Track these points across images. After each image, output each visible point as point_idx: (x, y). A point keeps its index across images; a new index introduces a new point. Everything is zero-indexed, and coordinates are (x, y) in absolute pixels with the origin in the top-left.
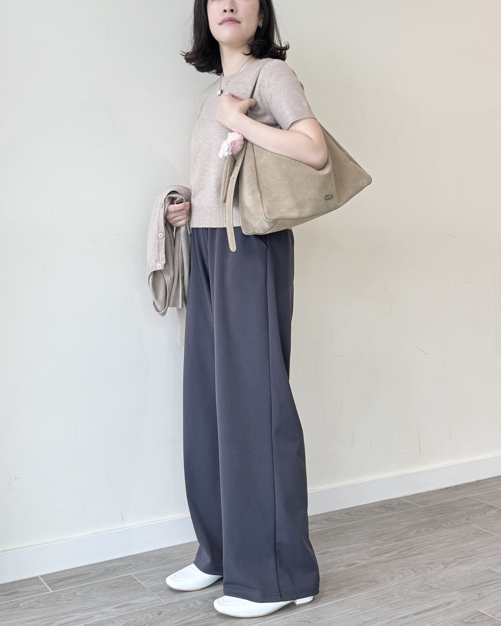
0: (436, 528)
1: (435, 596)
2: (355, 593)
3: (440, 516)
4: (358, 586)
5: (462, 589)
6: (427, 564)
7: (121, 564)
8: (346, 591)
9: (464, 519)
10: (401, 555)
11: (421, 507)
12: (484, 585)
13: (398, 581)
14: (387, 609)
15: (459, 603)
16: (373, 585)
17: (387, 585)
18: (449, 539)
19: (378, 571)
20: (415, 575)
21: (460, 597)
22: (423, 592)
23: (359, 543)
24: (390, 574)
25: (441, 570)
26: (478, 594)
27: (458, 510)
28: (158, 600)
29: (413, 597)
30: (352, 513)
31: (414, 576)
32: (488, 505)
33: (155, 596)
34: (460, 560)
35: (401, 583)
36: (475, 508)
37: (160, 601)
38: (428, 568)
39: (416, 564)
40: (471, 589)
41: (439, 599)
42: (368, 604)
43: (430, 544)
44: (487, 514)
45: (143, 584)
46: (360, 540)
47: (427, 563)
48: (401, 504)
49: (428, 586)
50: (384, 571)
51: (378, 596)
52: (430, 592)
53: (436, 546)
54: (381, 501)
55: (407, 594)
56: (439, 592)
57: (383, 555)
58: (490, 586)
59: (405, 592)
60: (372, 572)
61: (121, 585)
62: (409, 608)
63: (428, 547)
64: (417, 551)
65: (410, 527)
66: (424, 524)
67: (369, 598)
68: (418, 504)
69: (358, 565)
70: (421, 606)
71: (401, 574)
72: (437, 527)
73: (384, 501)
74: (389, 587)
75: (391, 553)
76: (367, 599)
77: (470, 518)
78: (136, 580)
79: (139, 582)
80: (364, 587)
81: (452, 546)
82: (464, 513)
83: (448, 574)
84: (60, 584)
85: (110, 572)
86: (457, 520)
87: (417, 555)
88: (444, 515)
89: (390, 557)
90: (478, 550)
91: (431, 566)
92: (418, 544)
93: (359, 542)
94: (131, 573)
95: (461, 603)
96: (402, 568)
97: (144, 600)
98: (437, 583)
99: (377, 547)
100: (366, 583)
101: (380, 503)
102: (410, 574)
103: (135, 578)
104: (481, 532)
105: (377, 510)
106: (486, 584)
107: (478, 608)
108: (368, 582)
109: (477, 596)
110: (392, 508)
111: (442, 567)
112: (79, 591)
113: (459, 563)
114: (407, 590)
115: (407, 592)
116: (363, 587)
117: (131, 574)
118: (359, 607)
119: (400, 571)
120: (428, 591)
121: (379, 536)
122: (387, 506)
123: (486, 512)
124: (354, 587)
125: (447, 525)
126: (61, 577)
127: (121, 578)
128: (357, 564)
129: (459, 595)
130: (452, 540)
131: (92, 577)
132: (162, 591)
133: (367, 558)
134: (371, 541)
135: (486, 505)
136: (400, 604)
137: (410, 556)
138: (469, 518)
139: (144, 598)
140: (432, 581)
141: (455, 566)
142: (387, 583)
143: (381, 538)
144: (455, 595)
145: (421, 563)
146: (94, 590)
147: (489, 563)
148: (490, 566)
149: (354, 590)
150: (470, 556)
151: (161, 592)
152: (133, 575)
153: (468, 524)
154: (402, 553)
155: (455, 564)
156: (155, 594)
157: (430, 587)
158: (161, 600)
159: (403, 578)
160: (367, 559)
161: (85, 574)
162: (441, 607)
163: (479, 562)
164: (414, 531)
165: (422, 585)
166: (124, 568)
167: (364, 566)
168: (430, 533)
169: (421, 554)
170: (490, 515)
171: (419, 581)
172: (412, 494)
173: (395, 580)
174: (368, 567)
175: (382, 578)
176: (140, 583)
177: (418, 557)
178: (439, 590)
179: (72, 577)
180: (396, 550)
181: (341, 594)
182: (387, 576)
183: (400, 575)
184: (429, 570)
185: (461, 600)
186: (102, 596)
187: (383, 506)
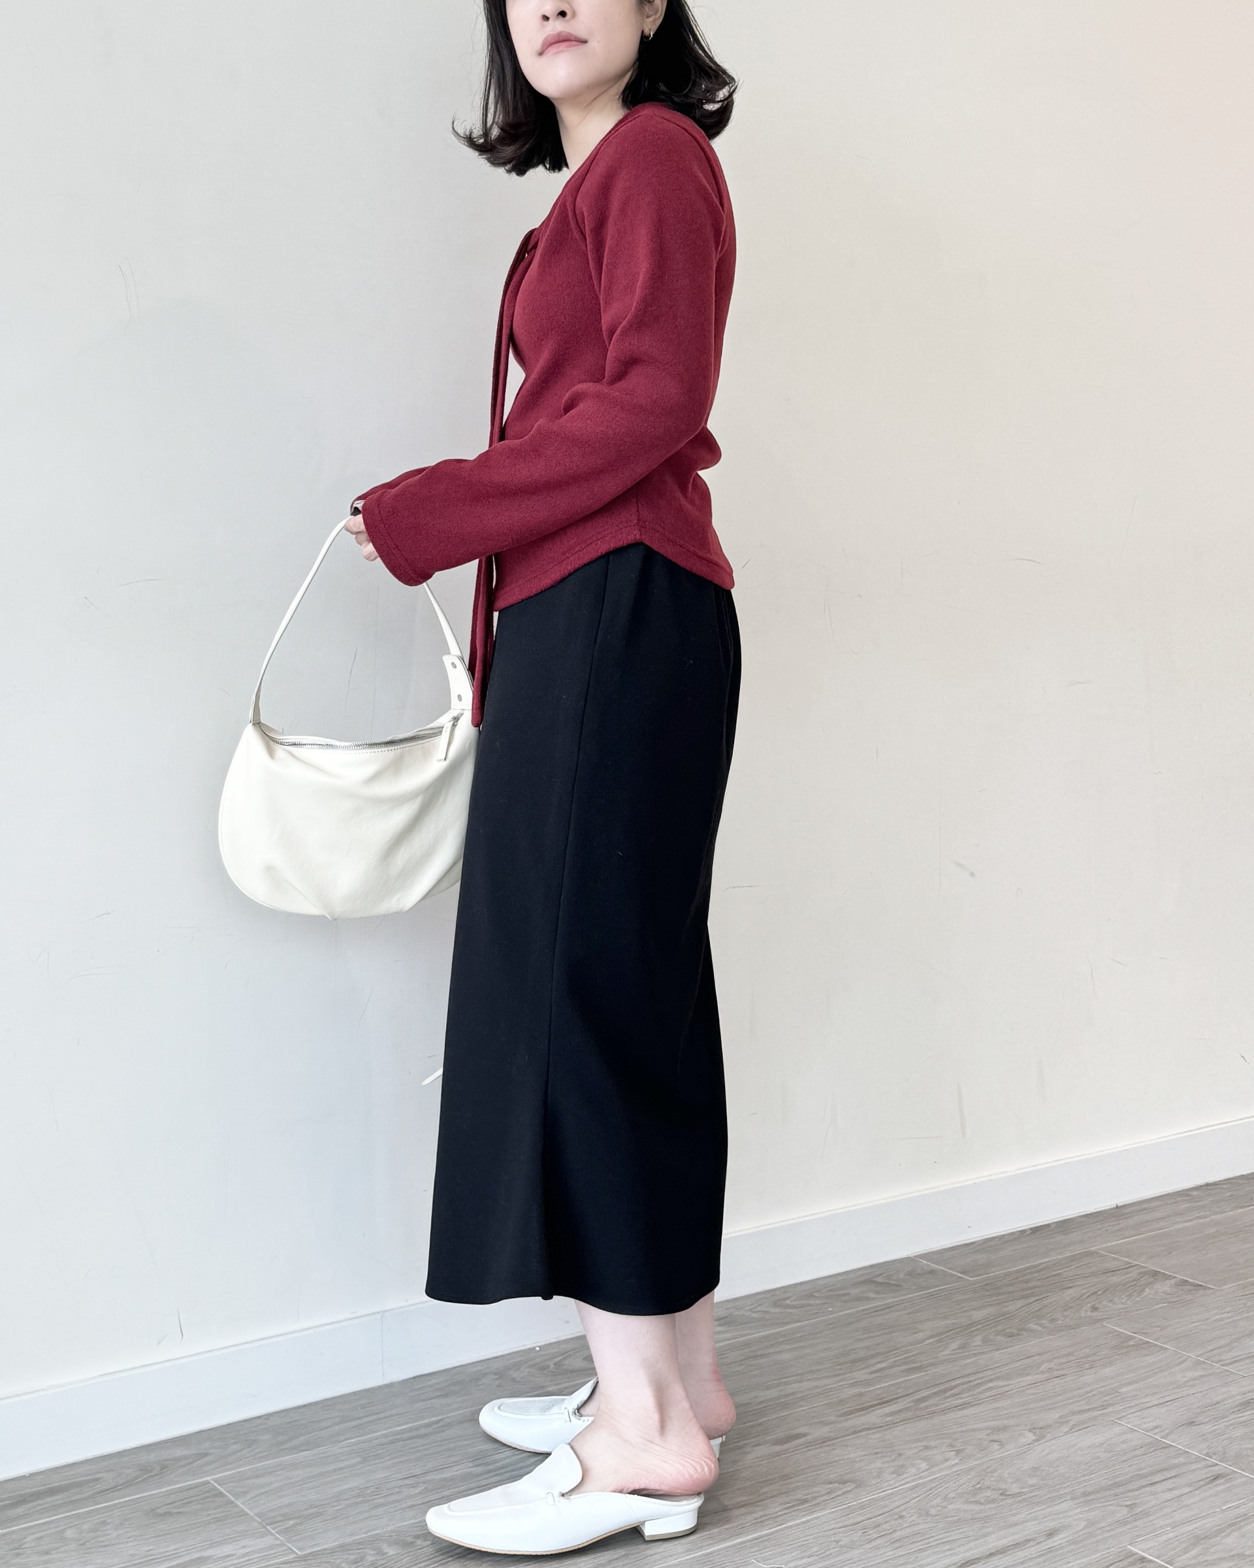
0: (1011, 1335)
1: (1013, 1515)
2: (802, 1514)
3: (1021, 1303)
4: (808, 1494)
5: (1085, 1494)
6: (989, 1431)
7: (180, 1452)
8: (778, 1509)
9: (1084, 1308)
10: (921, 1409)
11: (971, 1279)
12: (1144, 1484)
13: (913, 1478)
14: (888, 1554)
15: (1076, 1532)
16: (850, 1491)
17: (885, 1489)
18: (1048, 1364)
19: (863, 1453)
20: (961, 1460)
21: (1081, 1516)
22: (982, 1504)
23: (809, 1380)
24: (894, 1460)
25: (1027, 1445)
26: (1127, 1506)
27: (1071, 1285)
28: (282, 1545)
29: (956, 1518)
30: (787, 1302)
31: (957, 1464)
32: (1147, 1269)
33: (272, 1534)
34: (1076, 1419)
35: (924, 1483)
36: (1115, 1279)
37: (284, 1548)
38: (993, 1441)
39: (962, 1432)
40: (1108, 1493)
41: (1023, 1522)
42: (837, 1542)
43: (998, 1378)
44: (1146, 1293)
45: (239, 1503)
46: (812, 1372)
47: (991, 1429)
48: (919, 1274)
49: (994, 1490)
50: (877, 1453)
51: (864, 1518)
52: (1001, 1504)
53: (1013, 1382)
54: (864, 1268)
55: (939, 1511)
56: (1025, 1504)
57: (874, 1410)
58: (1158, 1485)
59: (932, 1507)
60: (846, 1457)
61: (180, 1510)
62: (947, 1547)
63: (990, 1385)
64: (962, 1398)
65: (943, 1334)
66: (980, 1326)
67: (838, 1525)
68: (961, 1273)
69: (808, 1438)
70: (978, 1542)
71: (921, 1459)
72: (1015, 1332)
73: (873, 1266)
74: (891, 1494)
75: (895, 1403)
76: (834, 1529)
77: (1100, 1306)
78: (221, 1494)
79: (230, 1500)
80: (826, 1497)
81: (1057, 1381)
82: (1085, 1293)
83: (1048, 1454)
84: (20, 1510)
85: (151, 1476)
86: (1067, 1314)
87: (964, 1409)
88: (1033, 1299)
89: (892, 1414)
90: (1124, 1390)
91: (1002, 1436)
92: (966, 1380)
93: (809, 1378)
94: (209, 1476)
95: (1083, 1532)
96: (924, 1443)
97: (244, 1547)
98: (1017, 1480)
99: (856, 1390)
100: (831, 1486)
101: (861, 1272)
102: (947, 1460)
103: (218, 1490)
104: (1132, 1343)
105: (854, 1292)
106: (1149, 1478)
107: (1129, 1544)
108: (834, 1483)
109: (1125, 1510)
110: (895, 1285)
111: (1031, 1437)
112: (70, 1527)
113: (1074, 1425)
114: (938, 1501)
115: (938, 1506)
116: (823, 1496)
117: (208, 1478)
118: (815, 1549)
119: (919, 1452)
120: (993, 1501)
121: (862, 1359)
122: (880, 1280)
123: (1143, 1290)
124: (799, 1496)
125: (1041, 1325)
126: (23, 1492)
127: (181, 1490)
128: (804, 1435)
129: (1078, 1511)
130: (1055, 1365)
131: (106, 1491)
132: (291, 1523)
133: (832, 1418)
134: (839, 1375)
135: (1143, 1270)
136: (923, 1538)
137: (944, 1411)
138: (1097, 1306)
139: (244, 1542)
140: (1006, 1475)
141: (1067, 1433)
142: (886, 1484)
143: (868, 1367)
144: (1066, 1511)
145: (974, 1430)
146: (110, 1523)
147: (1155, 1424)
148: (1156, 1431)
149: (798, 1505)
150: (1104, 1407)
151: (287, 1526)
152: (213, 1482)
153: (1096, 1321)
154: (923, 1405)
155: (1065, 1429)
156: (273, 1529)
157: (1001, 1491)
158: (290, 1545)
159: (927, 1470)
160: (832, 1423)
161: (87, 1482)
162: (1032, 1543)
163: (1128, 1423)
164: (955, 1345)
165: (978, 1486)
166: (190, 1463)
167: (825, 1441)
168: (997, 1350)
169: (974, 1405)
170: (1151, 1296)
171: (970, 1477)
172: (944, 1247)
173: (905, 1476)
174: (833, 1445)
175: (873, 1471)
176: (232, 1502)
177: (966, 1412)
178: (1025, 1500)
179: (52, 1492)
180: (906, 1395)
181: (765, 1516)
182: (886, 1465)
183: (919, 1461)
184: (996, 1446)
185: (1083, 1524)
186: (131, 1539)
187: (870, 1281)
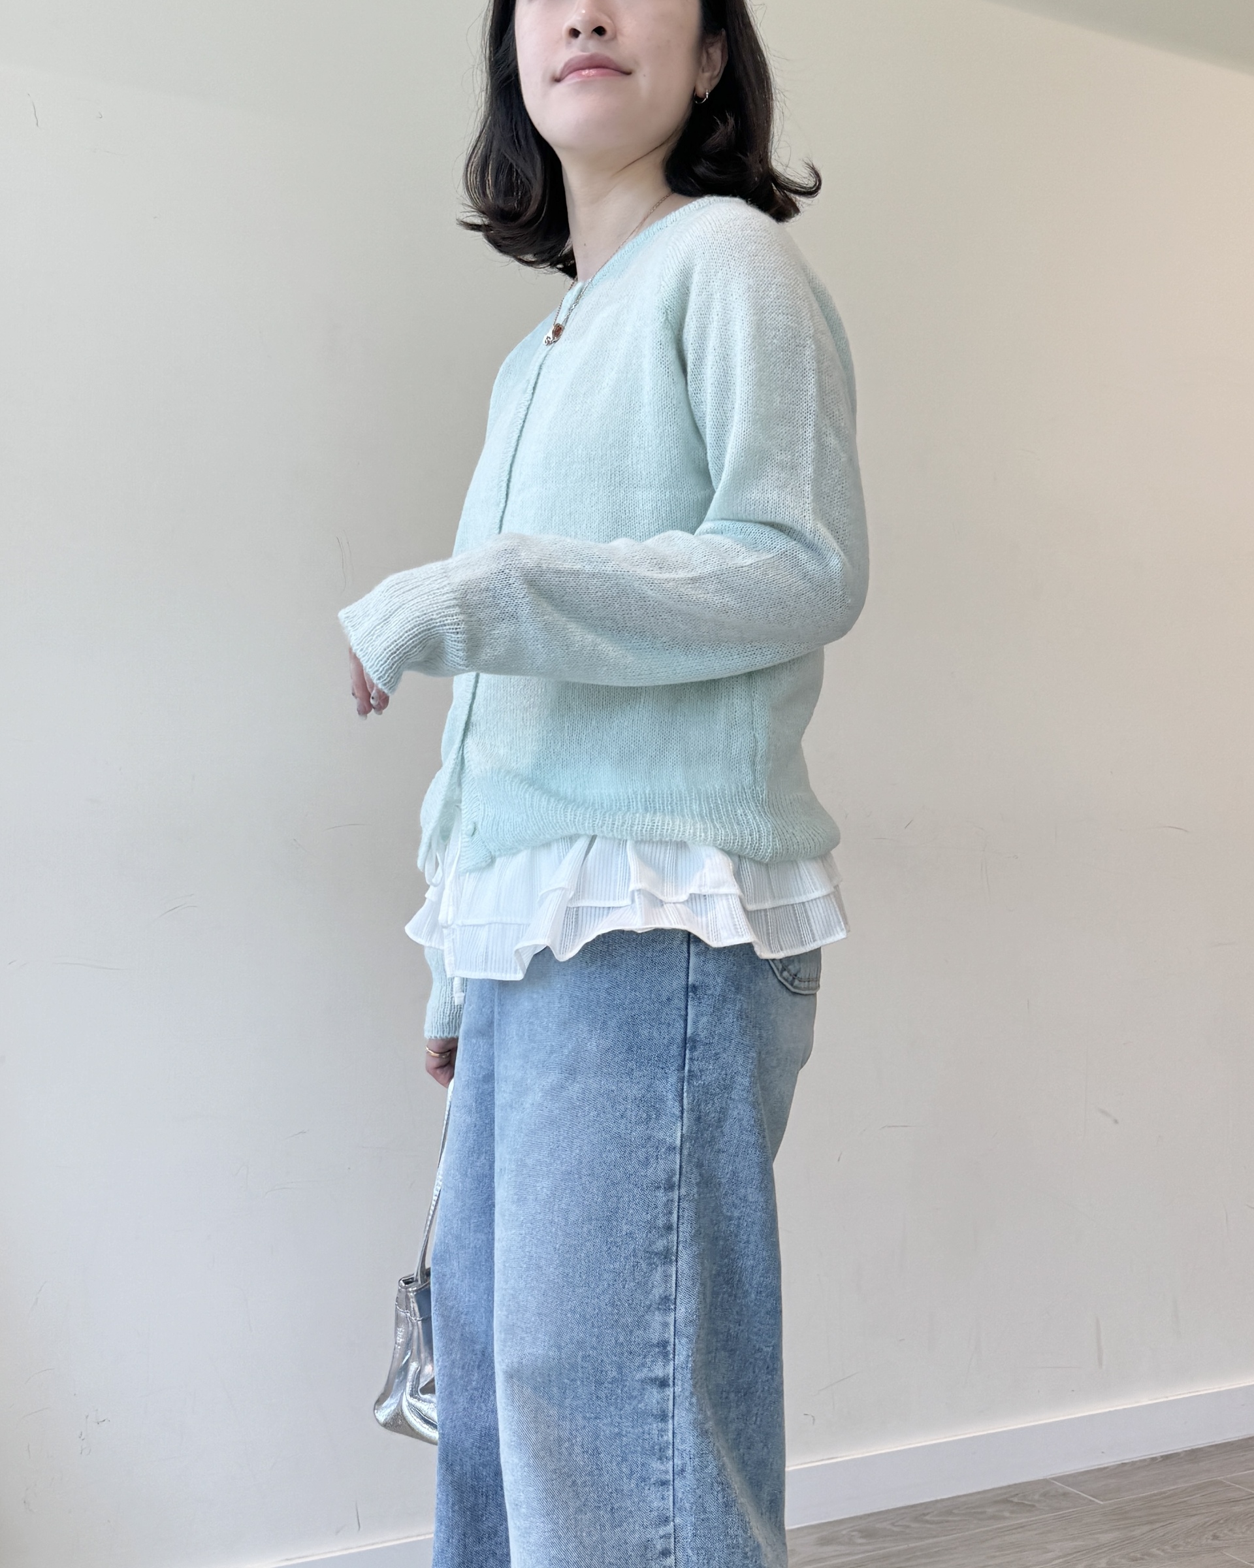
0: (1135, 1559)
3: (1146, 1528)
9: (1206, 1536)
11: (1102, 1503)
27: (1195, 1512)
30: (927, 1518)
36: (1237, 1509)
48: (1053, 1495)
65: (1070, 1554)
66: (1106, 1549)
68: (1093, 1497)
72: (1139, 1556)
73: (1009, 1486)
77: (1221, 1535)
82: (1207, 1522)
86: (1189, 1541)
88: (1158, 1525)
101: (999, 1492)
110: (1030, 1505)
122: (1016, 1500)
125: (1163, 1551)
138: (1218, 1534)
153: (1216, 1549)
187: (1006, 1501)
